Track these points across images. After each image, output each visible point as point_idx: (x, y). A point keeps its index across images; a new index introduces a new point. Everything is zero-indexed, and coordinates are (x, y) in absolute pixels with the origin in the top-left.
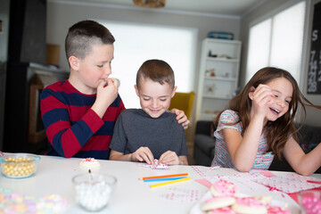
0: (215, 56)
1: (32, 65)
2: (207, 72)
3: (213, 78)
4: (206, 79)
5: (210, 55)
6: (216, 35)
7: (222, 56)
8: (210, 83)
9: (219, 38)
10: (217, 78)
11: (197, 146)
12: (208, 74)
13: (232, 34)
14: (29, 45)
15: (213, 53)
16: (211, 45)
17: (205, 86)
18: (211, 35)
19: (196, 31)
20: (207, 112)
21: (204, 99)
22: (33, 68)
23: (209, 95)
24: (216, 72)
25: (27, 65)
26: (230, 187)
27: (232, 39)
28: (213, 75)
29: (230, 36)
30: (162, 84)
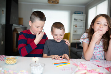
0: (77, 20)
1: (14, 25)
2: (74, 25)
4: (74, 28)
5: (75, 20)
6: (77, 13)
7: (79, 20)
8: (75, 29)
9: (78, 14)
10: (78, 27)
11: (71, 51)
12: (75, 26)
13: (82, 12)
14: (13, 18)
16: (75, 16)
17: (73, 31)
18: (75, 13)
19: (70, 11)
20: (74, 39)
21: (73, 35)
23: (75, 33)
24: (77, 26)
25: (12, 25)
26: (85, 66)
27: (82, 14)
28: (76, 26)
29: (82, 13)
30: (61, 29)
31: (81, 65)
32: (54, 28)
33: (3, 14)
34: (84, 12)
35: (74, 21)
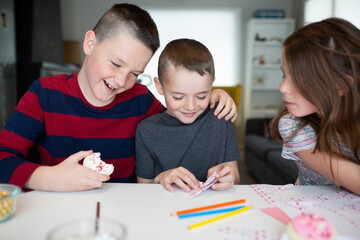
0: (263, 40)
1: (46, 65)
2: (255, 59)
3: (263, 66)
4: (254, 69)
5: (258, 39)
6: (264, 14)
7: (272, 39)
8: (260, 73)
9: (267, 17)
10: (268, 65)
11: (248, 149)
12: (257, 62)
13: (283, 12)
14: (41, 41)
15: (261, 36)
16: (257, 27)
17: (254, 77)
18: (257, 15)
19: (238, 11)
20: (257, 108)
21: (254, 92)
22: (48, 69)
23: (259, 87)
24: (266, 59)
25: (39, 66)
26: (321, 226)
27: (283, 17)
28: (262, 62)
29: (280, 14)
30: (202, 74)
31: (303, 222)
32: (171, 67)
33: (7, 29)
34: (289, 11)
35: (255, 46)
